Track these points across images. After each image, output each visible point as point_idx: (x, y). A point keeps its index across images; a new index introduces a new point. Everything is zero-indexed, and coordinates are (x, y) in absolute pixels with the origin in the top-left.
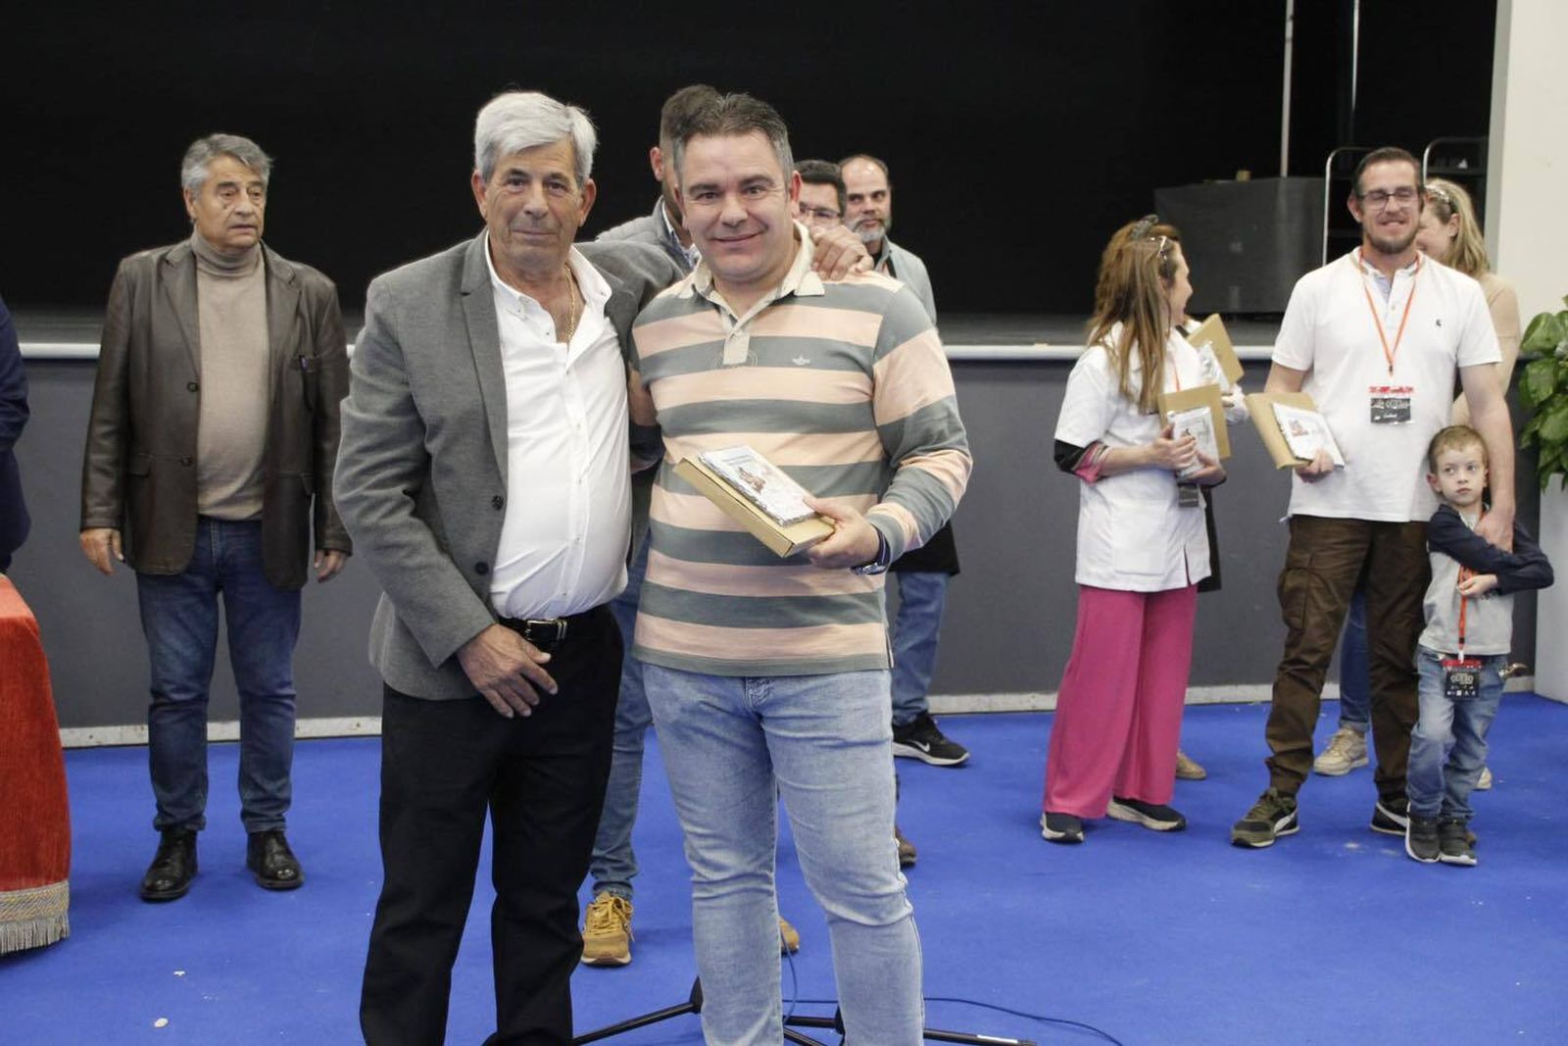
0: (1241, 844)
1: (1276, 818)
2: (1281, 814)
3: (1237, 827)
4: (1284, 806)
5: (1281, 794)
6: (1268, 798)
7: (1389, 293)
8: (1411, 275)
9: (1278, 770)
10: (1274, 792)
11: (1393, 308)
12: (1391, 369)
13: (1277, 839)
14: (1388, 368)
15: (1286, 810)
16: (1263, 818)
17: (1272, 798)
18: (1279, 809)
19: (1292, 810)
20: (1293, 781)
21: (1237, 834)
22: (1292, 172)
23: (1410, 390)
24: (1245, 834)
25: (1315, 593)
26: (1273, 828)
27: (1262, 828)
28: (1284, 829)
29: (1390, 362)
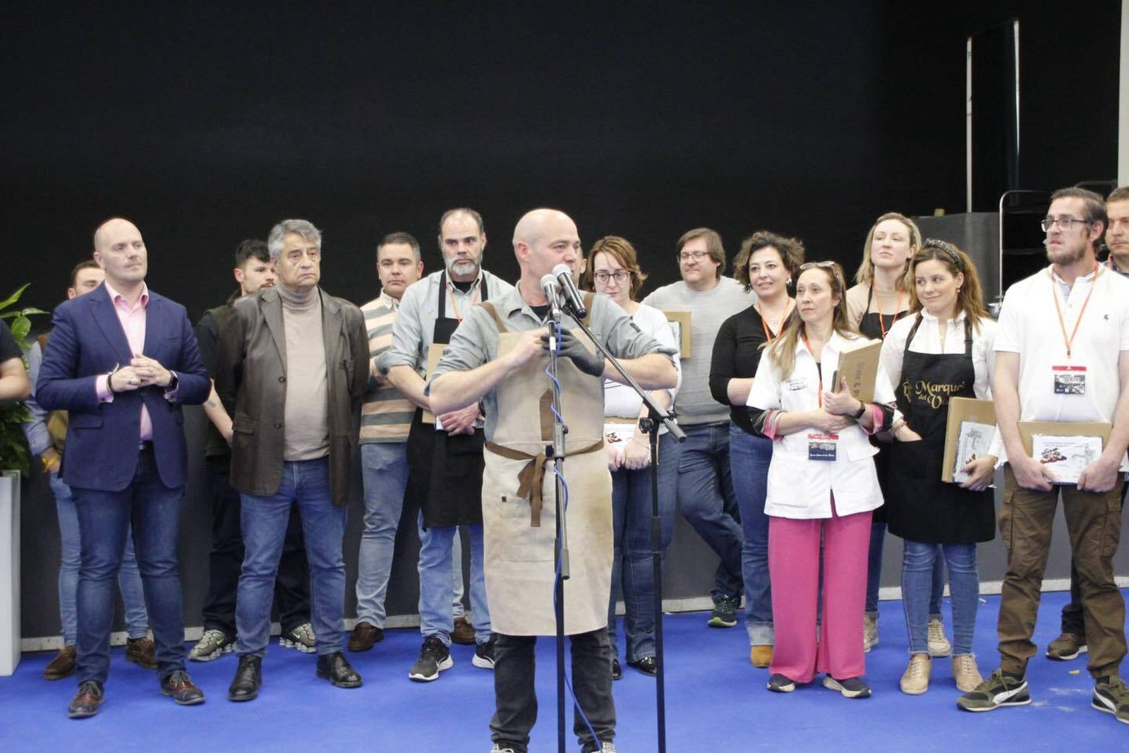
0: (962, 709)
1: (997, 692)
2: (1001, 689)
7: (1068, 295)
8: (1089, 281)
11: (1071, 306)
12: (1069, 353)
14: (1066, 352)
16: (985, 690)
18: (1001, 685)
19: (1013, 687)
23: (1083, 369)
25: (1018, 523)
27: (984, 697)
28: (1010, 700)
29: (1068, 347)
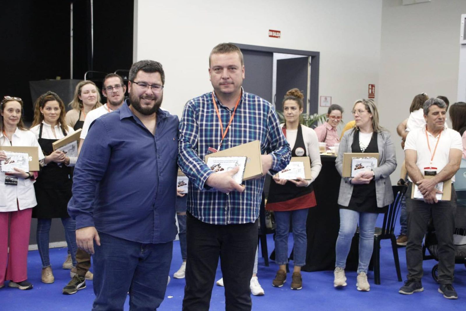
0: (65, 293)
1: (77, 284)
2: (79, 283)
3: (65, 288)
4: (80, 280)
5: (79, 276)
6: (75, 278)
9: (79, 268)
10: (77, 275)
13: (78, 291)
15: (81, 281)
16: (73, 284)
17: (76, 277)
18: (78, 281)
19: (83, 281)
20: (84, 271)
21: (64, 290)
22: (74, 78)
24: (66, 290)
26: (77, 287)
27: (72, 288)
28: (81, 287)
